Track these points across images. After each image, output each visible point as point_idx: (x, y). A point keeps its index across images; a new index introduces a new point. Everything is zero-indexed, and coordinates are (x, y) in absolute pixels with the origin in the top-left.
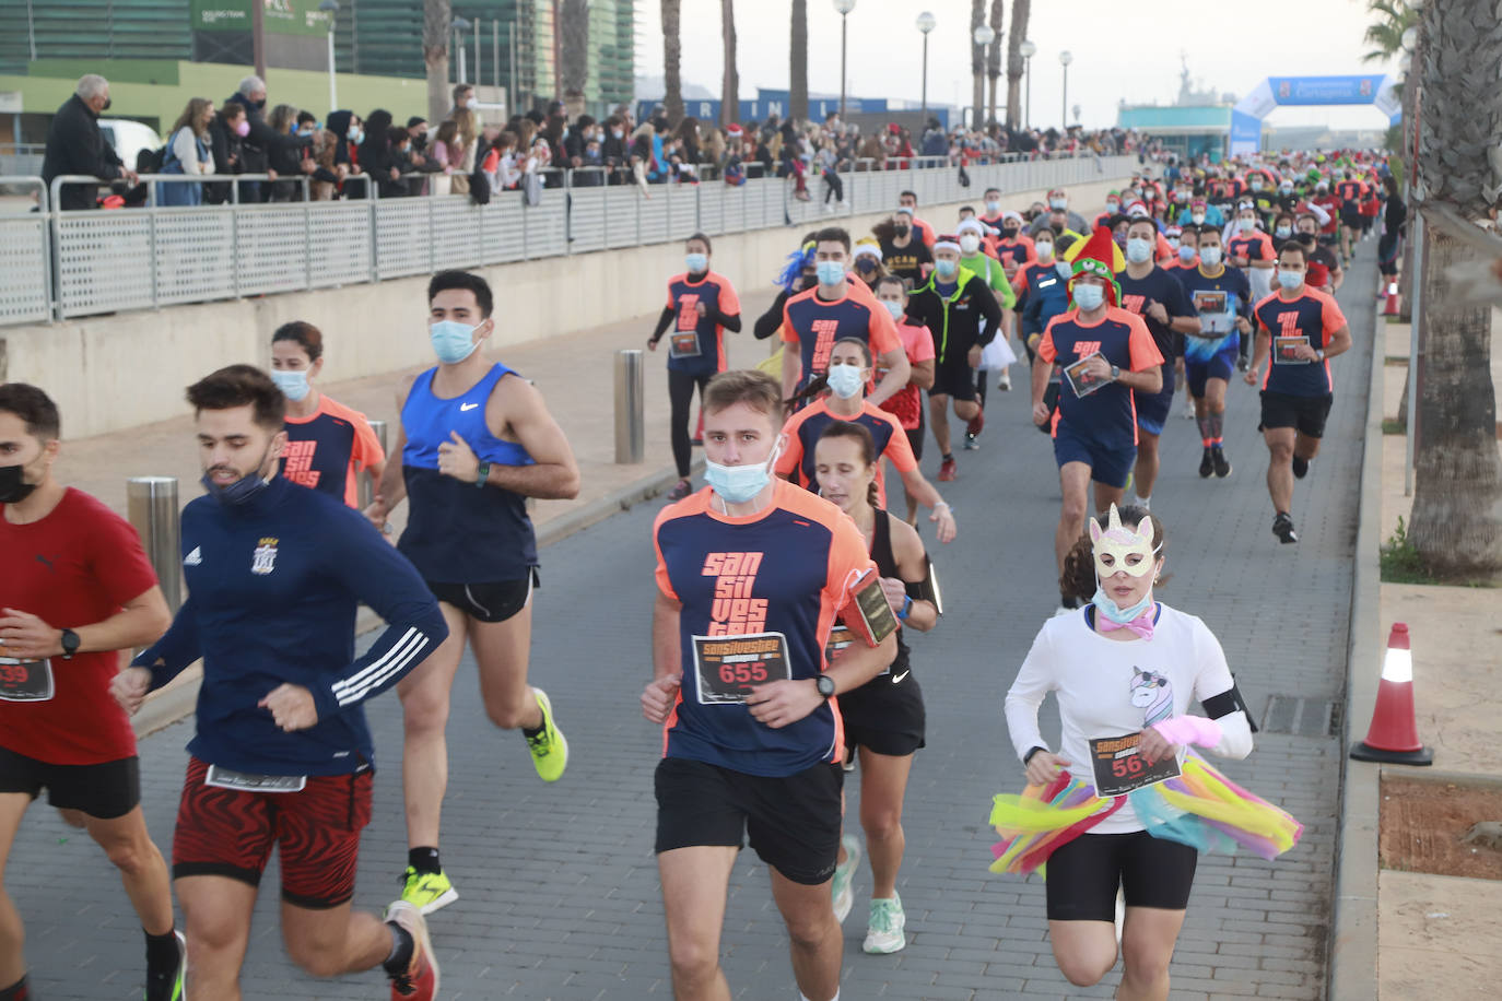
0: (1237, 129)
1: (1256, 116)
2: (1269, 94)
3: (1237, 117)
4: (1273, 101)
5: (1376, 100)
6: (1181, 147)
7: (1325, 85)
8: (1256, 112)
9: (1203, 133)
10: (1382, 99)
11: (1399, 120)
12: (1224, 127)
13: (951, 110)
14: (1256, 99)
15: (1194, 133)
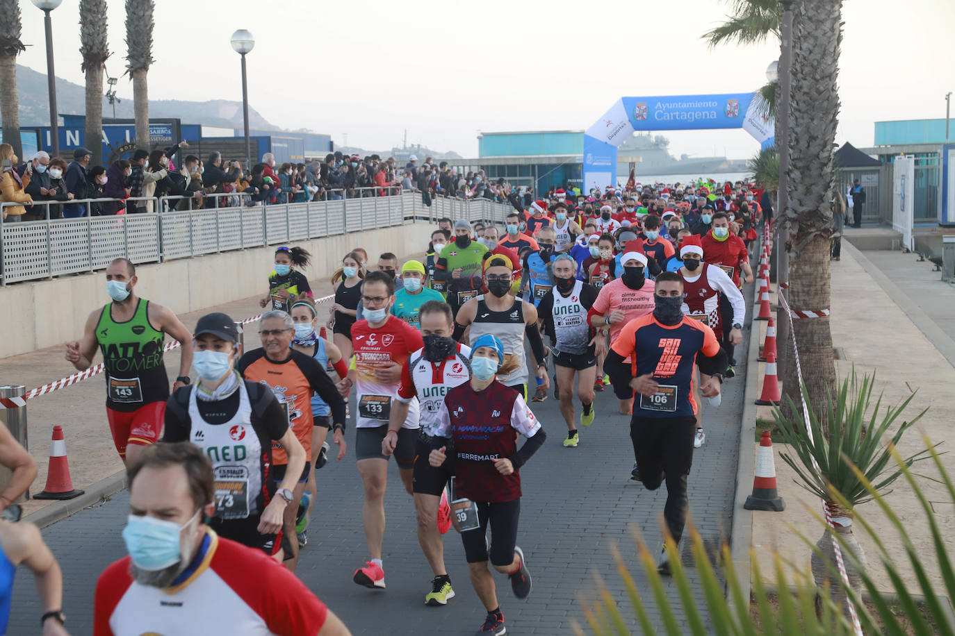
0: (589, 155)
1: (609, 142)
2: (624, 117)
3: (589, 142)
4: (629, 126)
5: (746, 122)
6: (531, 178)
7: (685, 106)
8: (610, 138)
9: (554, 162)
10: (750, 120)
11: (772, 144)
12: (577, 156)
13: (272, 137)
14: (609, 123)
15: (545, 162)
